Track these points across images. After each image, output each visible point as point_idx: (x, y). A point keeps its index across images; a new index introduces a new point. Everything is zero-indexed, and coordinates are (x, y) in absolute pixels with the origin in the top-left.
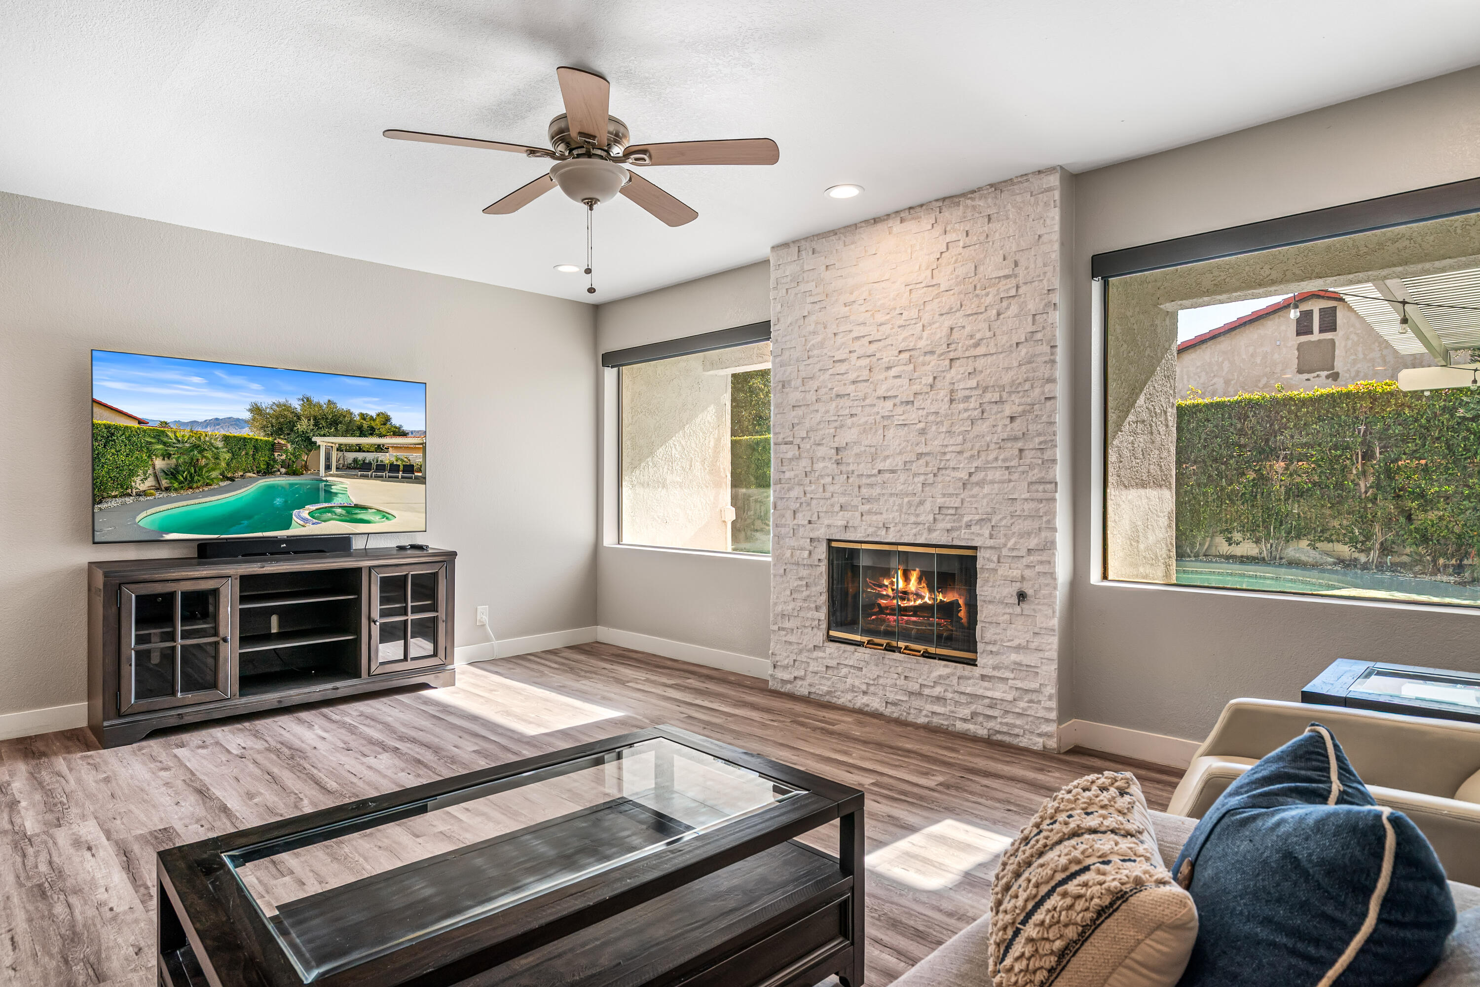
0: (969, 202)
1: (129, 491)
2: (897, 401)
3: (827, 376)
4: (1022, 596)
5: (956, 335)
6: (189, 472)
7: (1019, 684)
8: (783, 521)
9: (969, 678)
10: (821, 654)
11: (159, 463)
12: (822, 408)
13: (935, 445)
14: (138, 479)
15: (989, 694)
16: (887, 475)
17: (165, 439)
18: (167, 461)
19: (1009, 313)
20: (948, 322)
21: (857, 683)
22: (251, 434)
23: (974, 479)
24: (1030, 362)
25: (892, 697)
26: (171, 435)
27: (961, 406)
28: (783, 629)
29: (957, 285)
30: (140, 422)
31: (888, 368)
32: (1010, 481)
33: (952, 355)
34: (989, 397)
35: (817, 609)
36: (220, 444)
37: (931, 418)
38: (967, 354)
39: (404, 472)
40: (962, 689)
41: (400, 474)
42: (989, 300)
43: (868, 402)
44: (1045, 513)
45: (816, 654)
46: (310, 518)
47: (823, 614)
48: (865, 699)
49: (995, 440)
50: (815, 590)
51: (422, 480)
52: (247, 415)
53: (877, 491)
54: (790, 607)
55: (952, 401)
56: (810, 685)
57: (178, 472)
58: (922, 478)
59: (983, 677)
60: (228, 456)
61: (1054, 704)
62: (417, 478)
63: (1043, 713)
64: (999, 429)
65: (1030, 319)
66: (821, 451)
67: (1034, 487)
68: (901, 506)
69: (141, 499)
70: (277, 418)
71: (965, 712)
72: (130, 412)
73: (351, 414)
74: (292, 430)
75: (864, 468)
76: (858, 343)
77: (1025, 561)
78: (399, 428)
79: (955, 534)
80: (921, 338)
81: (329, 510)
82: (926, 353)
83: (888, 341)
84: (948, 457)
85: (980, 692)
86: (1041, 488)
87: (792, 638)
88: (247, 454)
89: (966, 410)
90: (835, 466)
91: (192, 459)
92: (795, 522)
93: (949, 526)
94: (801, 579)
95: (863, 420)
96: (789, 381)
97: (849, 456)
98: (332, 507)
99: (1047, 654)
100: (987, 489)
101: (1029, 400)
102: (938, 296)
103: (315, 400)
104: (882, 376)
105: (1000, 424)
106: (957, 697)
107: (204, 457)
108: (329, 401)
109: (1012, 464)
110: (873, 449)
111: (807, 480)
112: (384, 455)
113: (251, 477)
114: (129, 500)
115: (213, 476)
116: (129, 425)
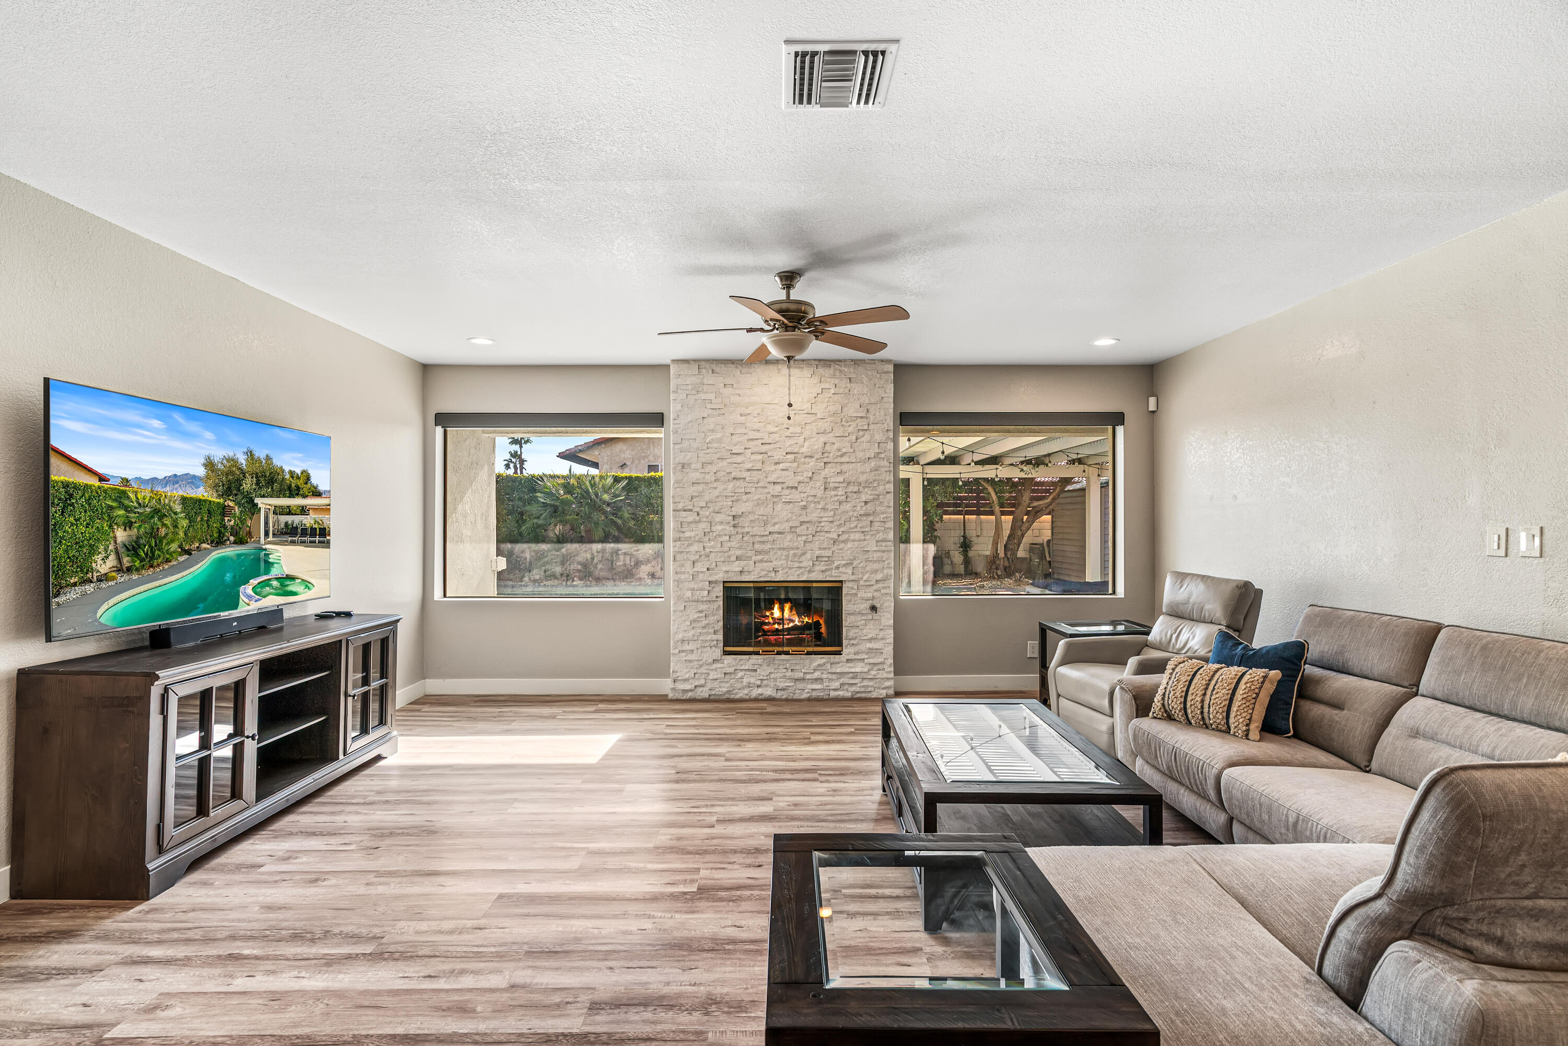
0: (838, 367)
1: (90, 575)
2: (784, 486)
3: (724, 463)
4: (874, 608)
5: (828, 448)
6: (150, 546)
7: (872, 661)
8: (683, 569)
9: (839, 663)
10: (719, 665)
11: (121, 535)
12: (721, 487)
13: (813, 516)
14: (98, 558)
15: (853, 670)
16: (777, 536)
17: (126, 502)
18: (128, 532)
19: (863, 439)
20: (823, 439)
21: (752, 680)
22: (206, 495)
23: (841, 538)
24: (876, 470)
25: (782, 685)
26: (132, 496)
27: (833, 493)
28: (683, 651)
29: (830, 416)
30: (102, 478)
31: (776, 463)
32: (865, 540)
33: (825, 460)
34: (851, 488)
35: (715, 632)
36: (178, 508)
37: (810, 499)
38: (836, 460)
39: (319, 535)
40: (834, 670)
41: (317, 539)
43: (760, 485)
44: (887, 559)
45: (714, 666)
46: (253, 594)
47: (720, 637)
48: (760, 691)
49: (855, 514)
50: (712, 619)
51: (327, 544)
52: (201, 471)
53: (769, 546)
54: (691, 633)
55: (825, 489)
56: (710, 690)
57: (139, 546)
58: (804, 538)
59: (848, 661)
60: (184, 523)
61: (892, 669)
63: (885, 675)
64: (858, 508)
65: (877, 445)
66: (719, 518)
67: (879, 544)
68: (788, 556)
69: (103, 585)
70: (227, 474)
71: (836, 684)
72: (90, 465)
73: (283, 471)
74: (239, 490)
75: (757, 530)
76: (751, 444)
77: (875, 587)
78: (315, 488)
79: (828, 573)
80: (802, 446)
81: (266, 583)
82: (806, 457)
83: (777, 445)
84: (823, 524)
85: (847, 670)
86: (884, 544)
87: (691, 657)
88: (202, 519)
89: (836, 496)
90: (732, 528)
91: (153, 529)
92: (695, 569)
93: (824, 568)
94: (701, 612)
95: (756, 497)
96: (689, 464)
97: (744, 522)
98: (269, 580)
99: (888, 641)
100: (849, 545)
101: (877, 492)
102: (815, 421)
103: (256, 454)
104: (773, 468)
105: (859, 506)
106: (830, 676)
108: (267, 456)
109: (866, 530)
110: (765, 518)
111: (707, 539)
112: (307, 518)
113: (205, 549)
114: (89, 588)
115: (172, 550)
116: (89, 483)
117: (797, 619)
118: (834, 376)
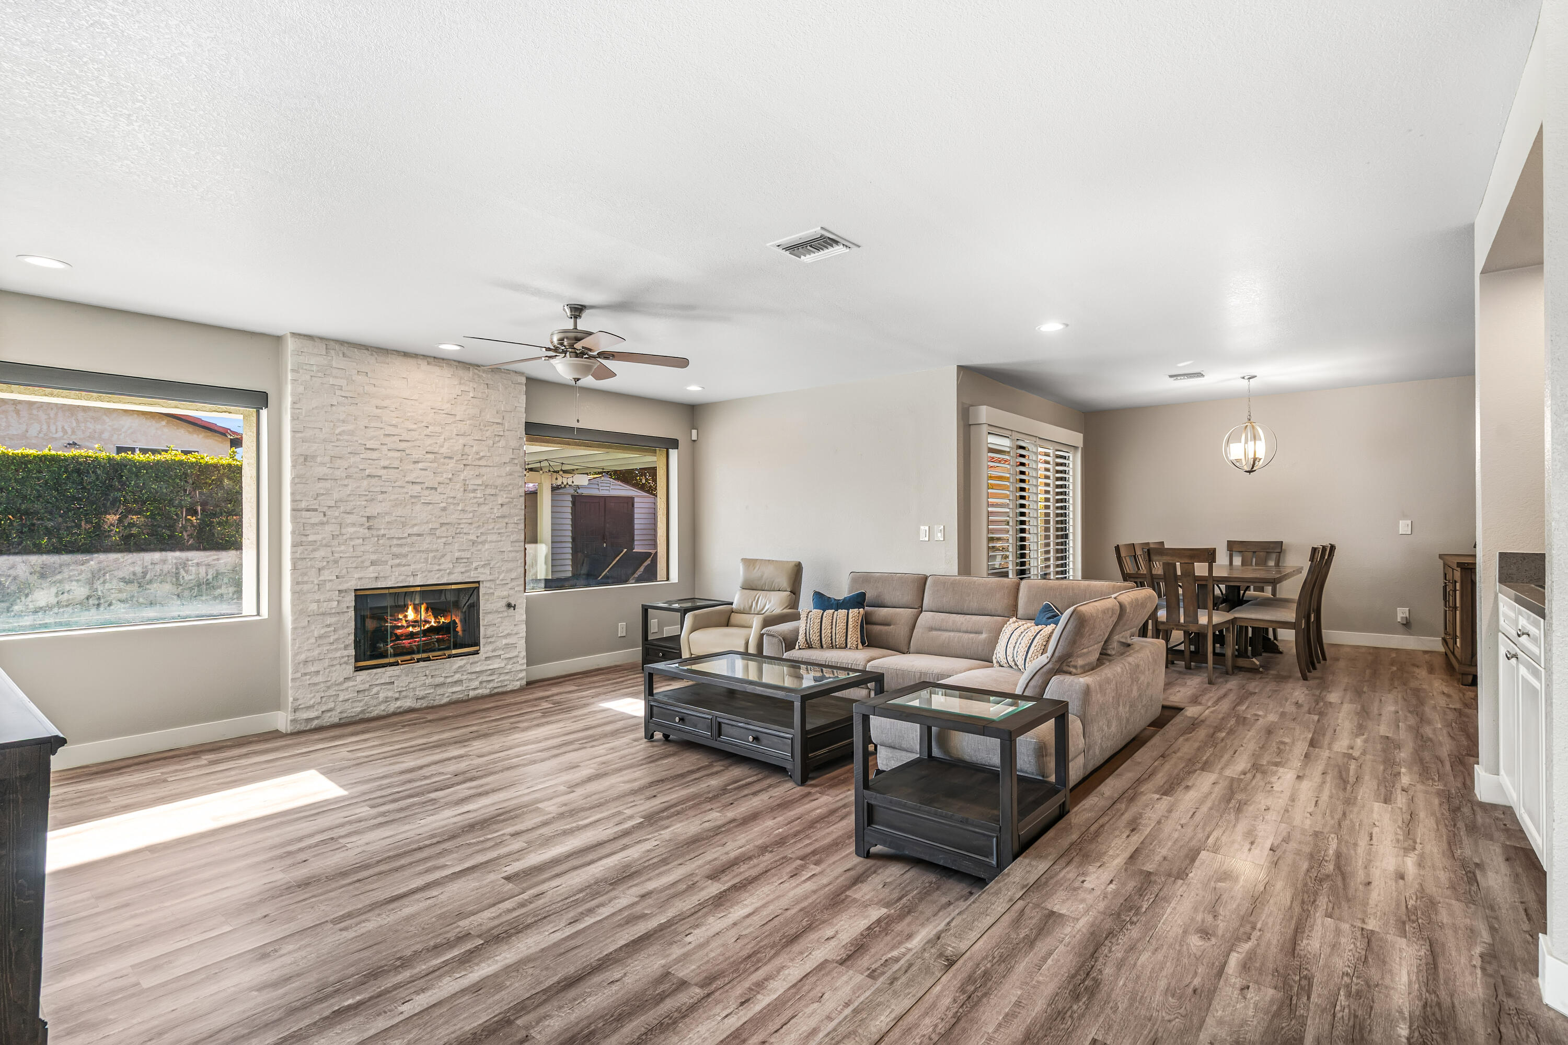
0: (477, 372)
2: (424, 486)
3: (357, 459)
4: (508, 606)
5: (467, 450)
7: (508, 656)
9: (477, 662)
10: (351, 684)
12: (353, 484)
13: (453, 518)
15: (491, 667)
16: (415, 538)
19: (500, 444)
20: (462, 441)
21: (390, 694)
23: (480, 540)
25: (422, 694)
27: (472, 495)
28: (305, 674)
29: (469, 419)
31: (415, 462)
32: (501, 541)
33: (465, 462)
34: (488, 491)
35: (346, 647)
37: (450, 500)
38: (474, 463)
40: (474, 670)
42: (488, 434)
43: (397, 484)
45: (345, 686)
47: (351, 651)
48: (398, 703)
49: (493, 516)
50: (342, 633)
53: (407, 549)
54: (316, 652)
55: (465, 490)
56: (340, 713)
58: (444, 540)
59: (487, 658)
61: (525, 661)
63: (519, 668)
64: (495, 511)
66: (350, 519)
68: (427, 559)
71: (475, 684)
75: (393, 533)
76: (387, 440)
77: (509, 586)
79: (467, 574)
80: (442, 446)
82: (445, 458)
83: (417, 443)
84: (462, 526)
85: (485, 668)
86: (514, 544)
87: (316, 679)
89: (475, 498)
90: (366, 531)
92: (322, 578)
93: (463, 570)
94: (328, 626)
95: (393, 497)
96: (314, 457)
97: (380, 524)
99: (521, 635)
100: (487, 546)
102: (454, 422)
104: (412, 466)
105: (496, 508)
106: (470, 676)
109: (502, 531)
110: (403, 519)
111: (335, 542)
117: (433, 620)
118: (473, 380)
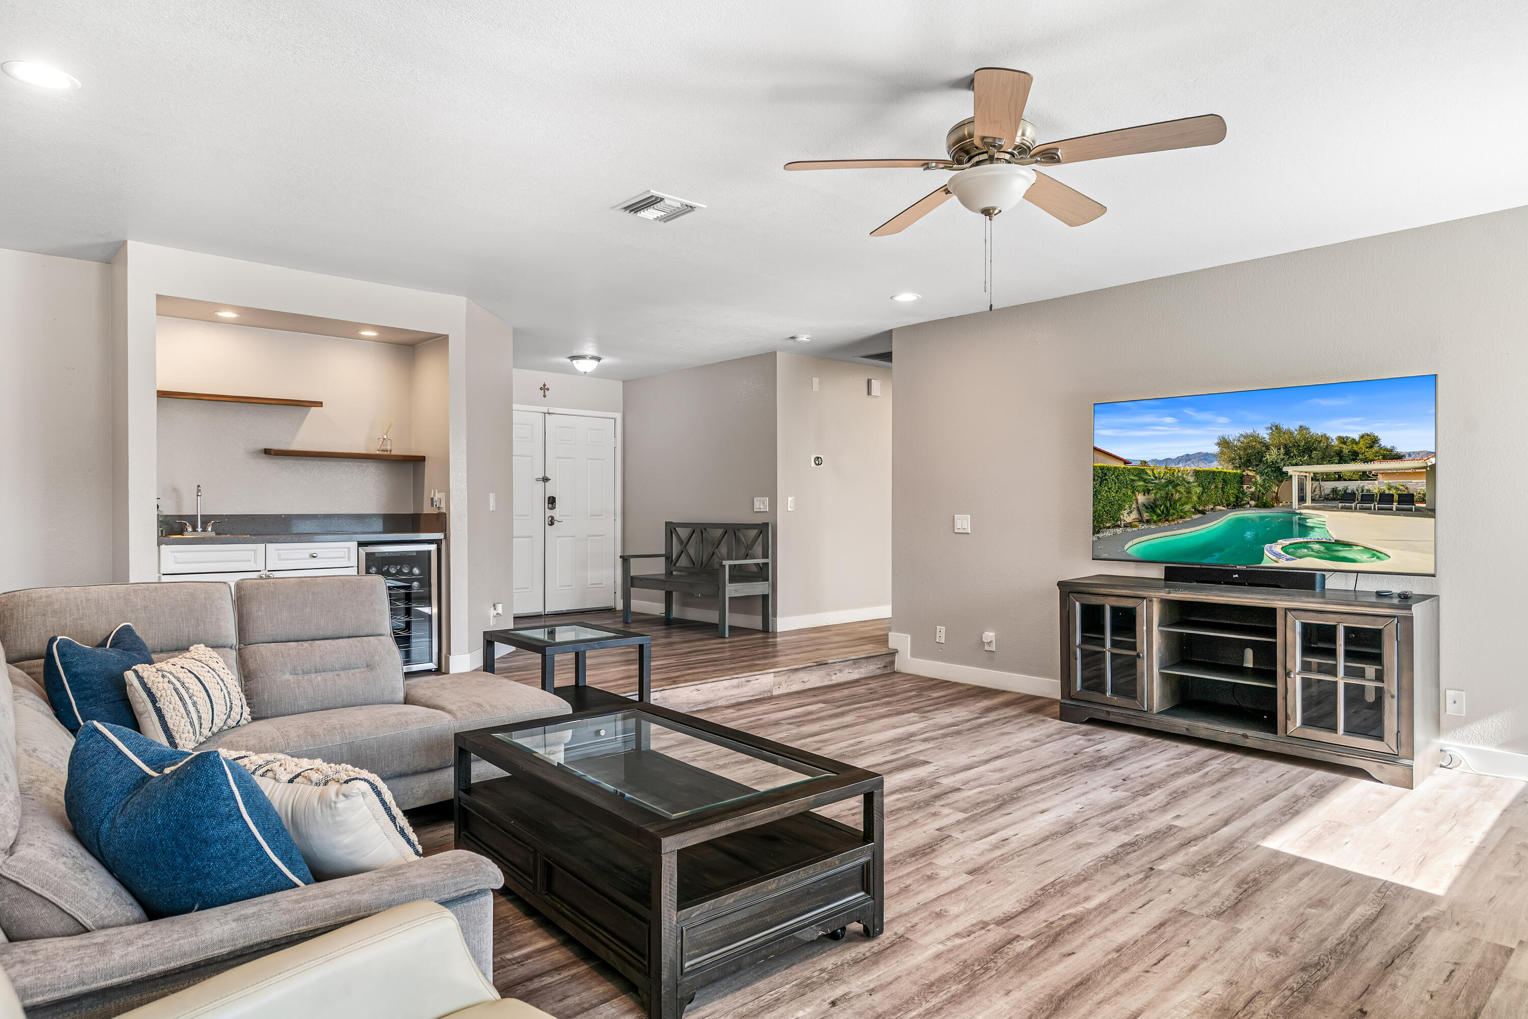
1: (1119, 523)
6: (1165, 506)
11: (1141, 498)
14: (1125, 513)
17: (1145, 477)
18: (1147, 496)
22: (1220, 468)
26: (1150, 472)
30: (1126, 462)
36: (1191, 479)
39: (1400, 502)
41: (1395, 506)
46: (1283, 553)
51: (1431, 512)
52: (1215, 449)
57: (1156, 506)
60: (1199, 490)
62: (1417, 510)
69: (1129, 530)
70: (1245, 449)
72: (1117, 455)
73: (1328, 438)
74: (1261, 461)
78: (1391, 451)
81: (1305, 545)
88: (1216, 487)
91: (1168, 494)
98: (1308, 542)
103: (1285, 426)
107: (1177, 491)
108: (1301, 427)
112: (1373, 484)
113: (1221, 510)
114: (1119, 531)
115: (1186, 510)
116: (1117, 466)
